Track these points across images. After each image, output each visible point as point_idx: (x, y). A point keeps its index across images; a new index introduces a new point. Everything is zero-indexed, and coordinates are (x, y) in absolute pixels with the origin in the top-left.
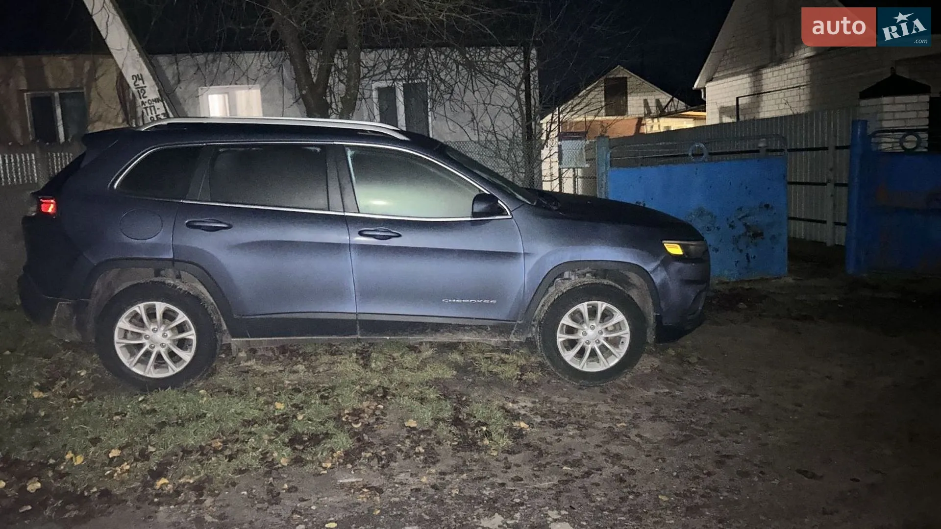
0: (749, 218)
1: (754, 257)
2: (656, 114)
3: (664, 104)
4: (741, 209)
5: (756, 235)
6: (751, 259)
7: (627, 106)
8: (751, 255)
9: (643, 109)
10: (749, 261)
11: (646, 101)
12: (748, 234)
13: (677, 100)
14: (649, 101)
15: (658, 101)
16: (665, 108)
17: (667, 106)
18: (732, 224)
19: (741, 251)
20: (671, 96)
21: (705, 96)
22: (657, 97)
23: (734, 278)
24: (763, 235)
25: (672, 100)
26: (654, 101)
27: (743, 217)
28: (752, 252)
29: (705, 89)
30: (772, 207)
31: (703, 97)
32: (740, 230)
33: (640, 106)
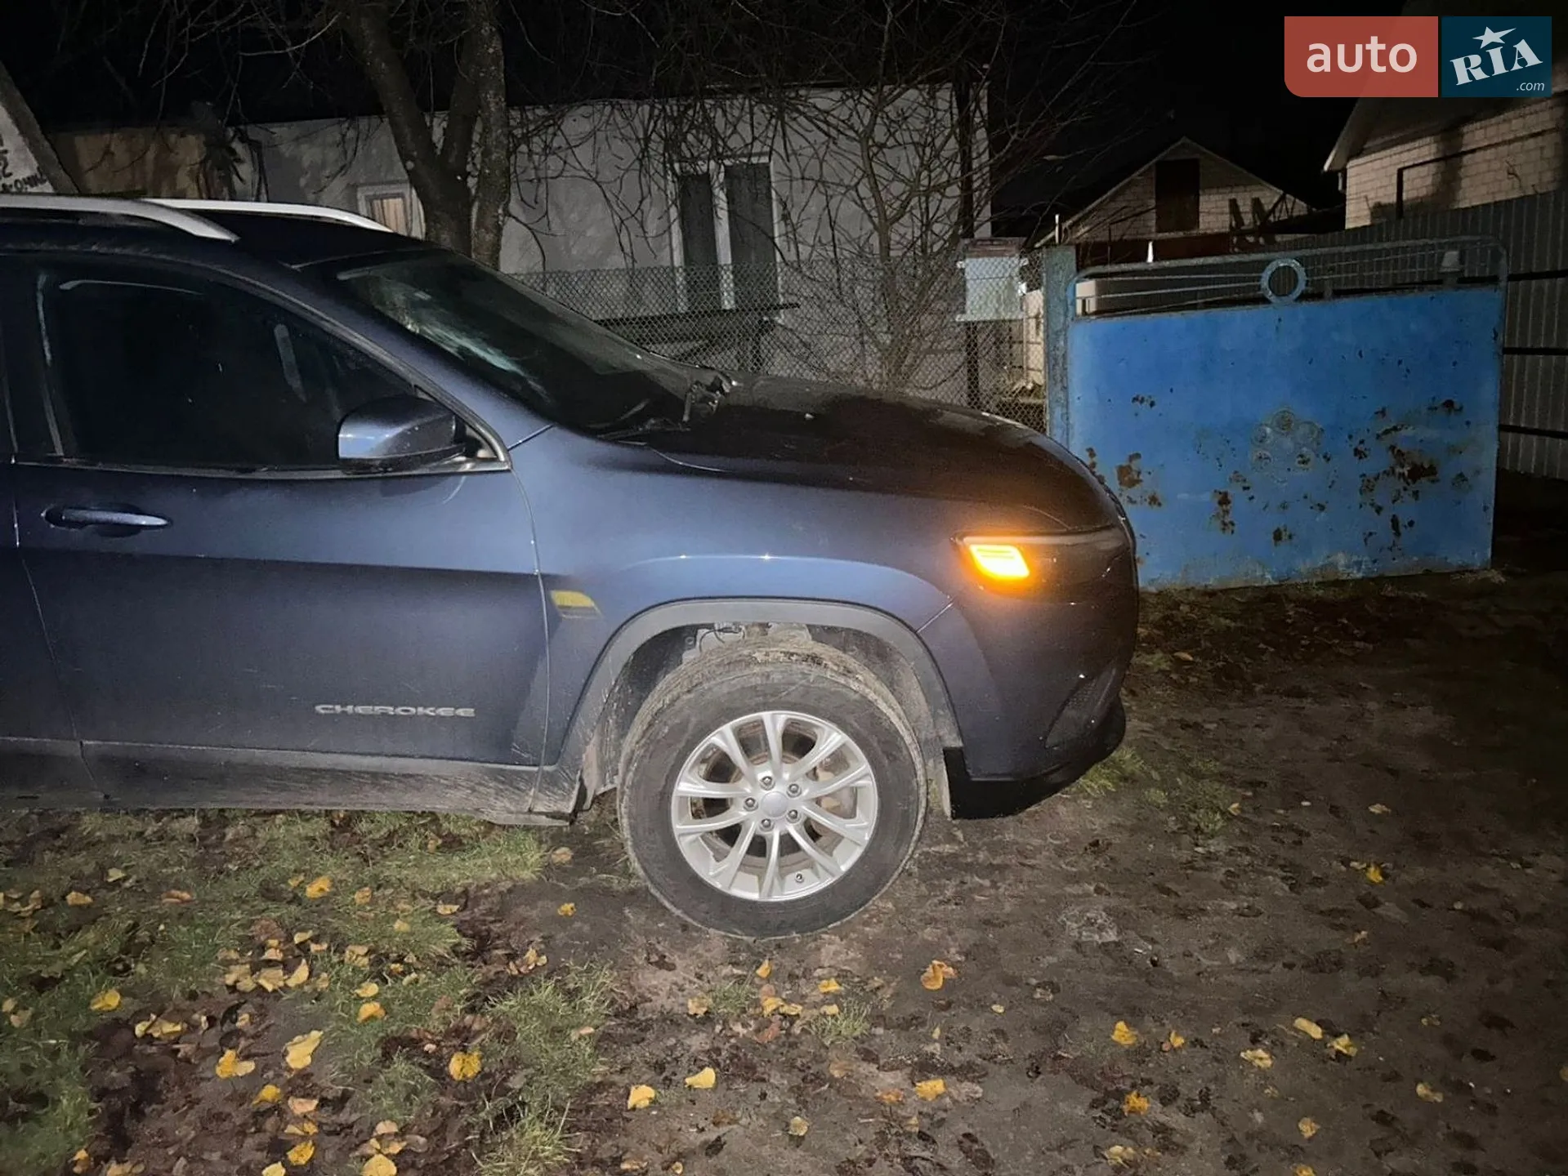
0: (1403, 432)
1: (1411, 524)
2: (1251, 227)
3: (1268, 207)
4: (1383, 412)
5: (1417, 473)
6: (1402, 529)
7: (1197, 213)
8: (1403, 521)
9: (1227, 218)
10: (1398, 534)
11: (1233, 204)
12: (1398, 470)
13: (1292, 198)
14: (1240, 203)
15: (1257, 203)
16: (1269, 215)
17: (1273, 211)
18: (1361, 448)
19: (1379, 510)
20: (1281, 192)
21: (1344, 187)
22: (1256, 195)
23: (1359, 571)
24: (1435, 474)
25: (1282, 199)
26: (1249, 202)
27: (1387, 432)
28: (1406, 510)
29: (1344, 172)
30: (1461, 409)
31: (1340, 188)
32: (1378, 461)
33: (1222, 213)
